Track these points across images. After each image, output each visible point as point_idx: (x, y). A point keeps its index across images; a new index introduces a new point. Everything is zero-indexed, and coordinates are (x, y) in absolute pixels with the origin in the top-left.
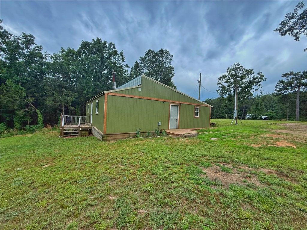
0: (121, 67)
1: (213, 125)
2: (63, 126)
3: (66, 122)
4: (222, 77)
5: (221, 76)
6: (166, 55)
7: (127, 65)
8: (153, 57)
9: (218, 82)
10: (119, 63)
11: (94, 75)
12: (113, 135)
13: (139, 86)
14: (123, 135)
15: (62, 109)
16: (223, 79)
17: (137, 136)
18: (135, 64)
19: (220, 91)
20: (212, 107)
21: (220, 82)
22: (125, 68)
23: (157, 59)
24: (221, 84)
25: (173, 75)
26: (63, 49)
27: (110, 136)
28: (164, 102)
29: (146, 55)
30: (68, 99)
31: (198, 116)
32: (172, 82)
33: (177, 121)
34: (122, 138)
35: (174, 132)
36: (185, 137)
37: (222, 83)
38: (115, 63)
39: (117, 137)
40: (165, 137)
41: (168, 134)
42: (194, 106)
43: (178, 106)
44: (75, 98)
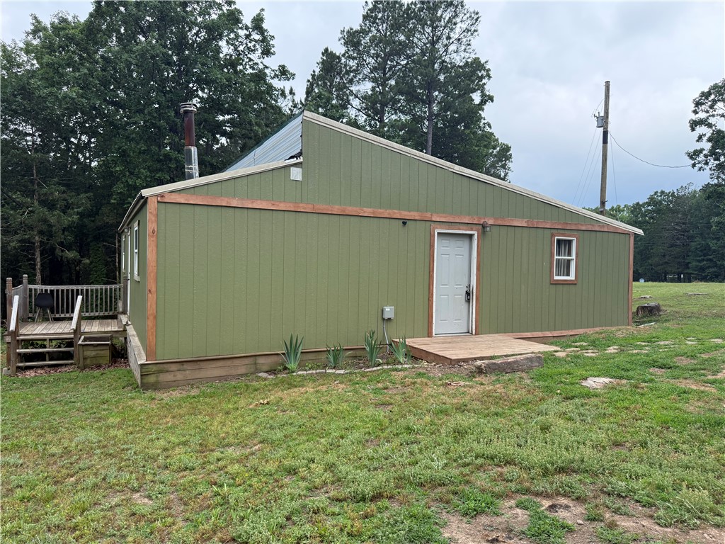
0: (260, 77)
1: (649, 312)
2: (12, 327)
3: (36, 312)
4: (709, 94)
5: (706, 90)
6: (447, 16)
7: (283, 67)
8: (396, 27)
9: (694, 117)
10: (251, 60)
11: (148, 117)
12: (186, 366)
13: (294, 161)
14: (229, 363)
15: (34, 260)
16: (714, 102)
17: (285, 368)
18: (323, 62)
19: (706, 156)
20: (640, 232)
21: (702, 115)
22: (276, 80)
23: (410, 33)
24: (710, 125)
25: (487, 99)
26: (38, 22)
27: (174, 367)
28: (404, 223)
29: (365, 17)
30: (53, 220)
31: (572, 277)
32: (487, 129)
33: (468, 301)
34: (226, 378)
35: (448, 349)
36: (480, 371)
37: (711, 120)
38: (232, 63)
39: (203, 374)
40: (401, 370)
41: (416, 355)
42: (548, 233)
43: (471, 236)
44: (78, 213)
